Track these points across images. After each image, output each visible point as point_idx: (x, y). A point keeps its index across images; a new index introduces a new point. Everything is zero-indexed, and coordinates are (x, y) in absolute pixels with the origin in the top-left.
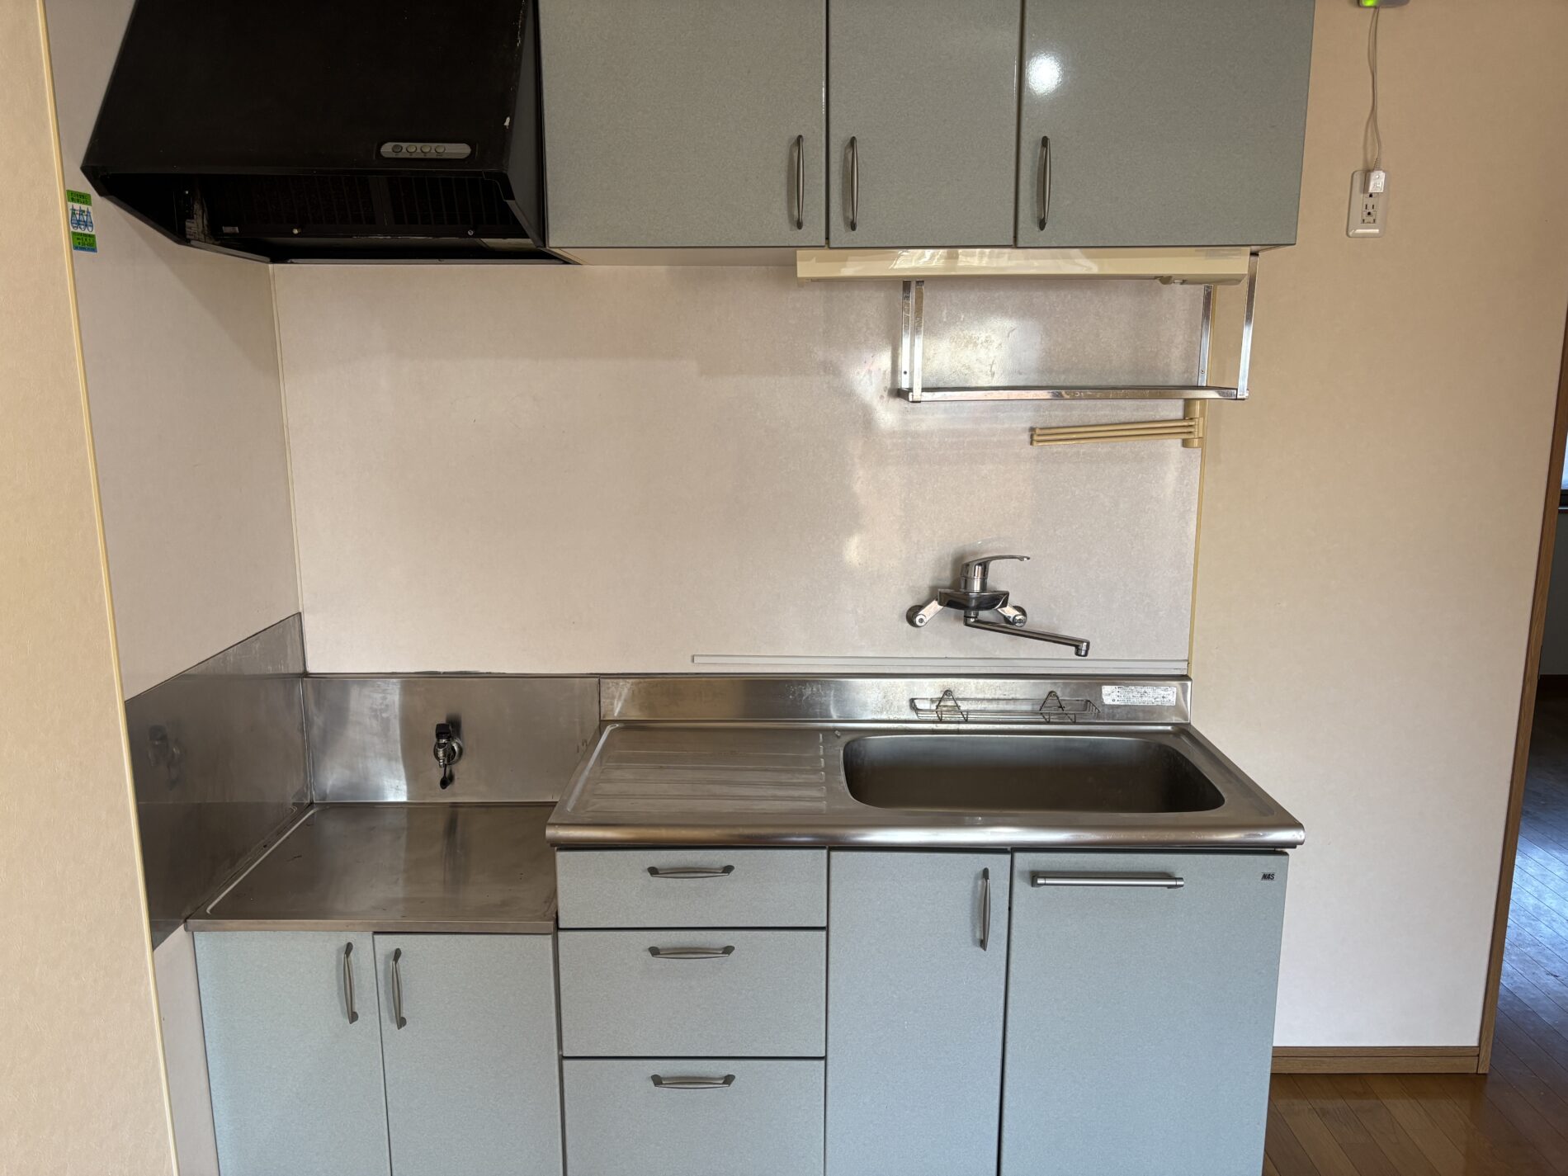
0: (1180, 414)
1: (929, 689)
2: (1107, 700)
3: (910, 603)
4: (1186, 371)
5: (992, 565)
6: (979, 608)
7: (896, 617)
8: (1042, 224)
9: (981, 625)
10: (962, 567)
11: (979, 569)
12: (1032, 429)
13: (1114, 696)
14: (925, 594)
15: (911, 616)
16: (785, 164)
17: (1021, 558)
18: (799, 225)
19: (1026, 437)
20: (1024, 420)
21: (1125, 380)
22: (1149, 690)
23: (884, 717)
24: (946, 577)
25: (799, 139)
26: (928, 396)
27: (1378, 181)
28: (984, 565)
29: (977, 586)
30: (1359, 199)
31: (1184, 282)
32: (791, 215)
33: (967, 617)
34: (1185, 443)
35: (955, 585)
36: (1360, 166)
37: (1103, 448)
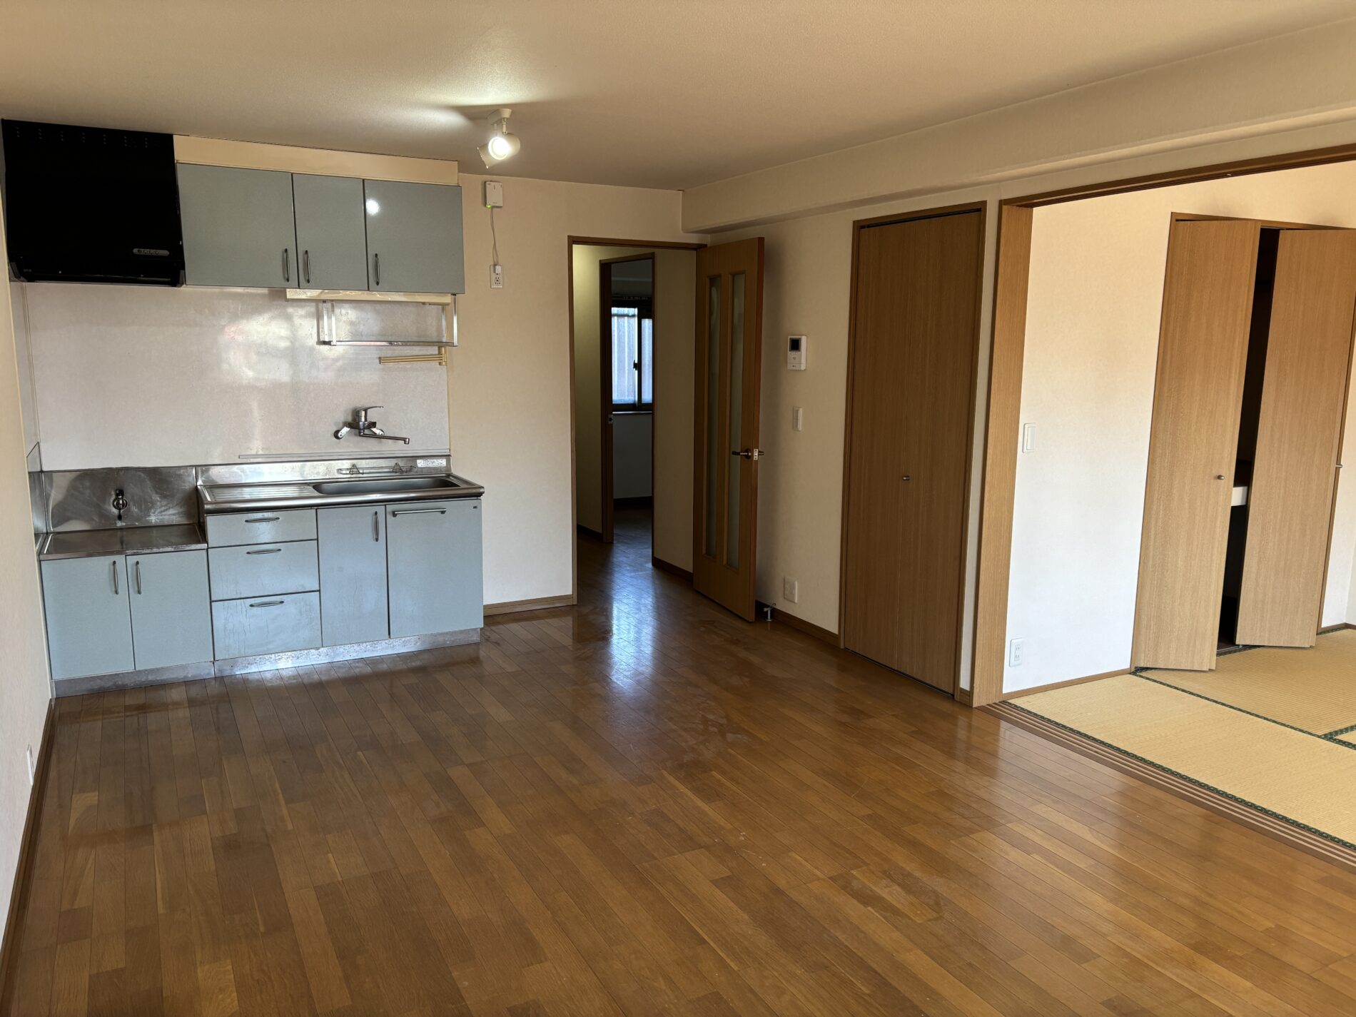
0: (437, 352)
1: (346, 464)
2: (419, 465)
3: (335, 429)
4: (438, 336)
5: (369, 411)
6: (364, 429)
7: (329, 435)
8: (378, 283)
9: (365, 436)
10: (356, 413)
11: (363, 413)
12: (380, 358)
13: (422, 464)
14: (341, 425)
15: (336, 435)
16: (281, 259)
17: (380, 407)
18: (288, 280)
19: (378, 361)
20: (376, 355)
21: (415, 339)
22: (435, 460)
23: (327, 477)
24: (350, 419)
25: (286, 250)
26: (338, 343)
27: (498, 269)
28: (366, 410)
29: (363, 419)
30: (494, 276)
31: (430, 304)
32: (284, 277)
33: (360, 433)
34: (440, 364)
35: (354, 420)
36: (492, 263)
37: (408, 365)
